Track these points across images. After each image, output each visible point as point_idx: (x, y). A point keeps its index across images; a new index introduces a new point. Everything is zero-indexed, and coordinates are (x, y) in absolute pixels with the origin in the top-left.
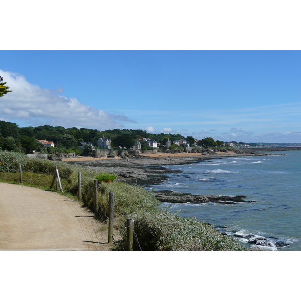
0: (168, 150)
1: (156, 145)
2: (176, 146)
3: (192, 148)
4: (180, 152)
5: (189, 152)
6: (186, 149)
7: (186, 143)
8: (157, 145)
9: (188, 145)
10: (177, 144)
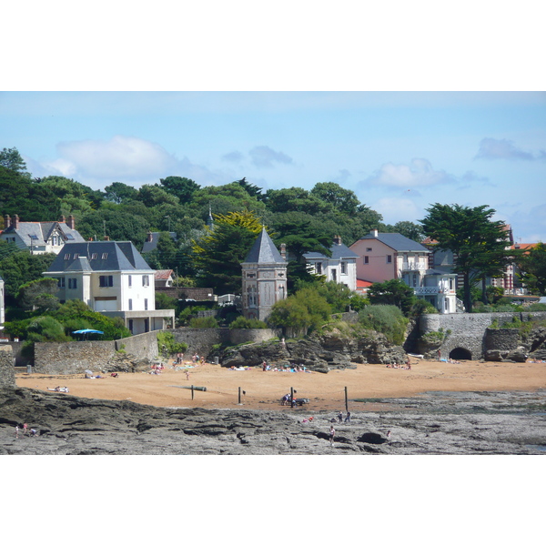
0: (265, 336)
1: (150, 293)
2: (339, 300)
3: (482, 321)
4: (373, 358)
5: (460, 354)
6: (435, 322)
7: (422, 265)
8: (159, 286)
9: (448, 288)
10: (348, 277)
